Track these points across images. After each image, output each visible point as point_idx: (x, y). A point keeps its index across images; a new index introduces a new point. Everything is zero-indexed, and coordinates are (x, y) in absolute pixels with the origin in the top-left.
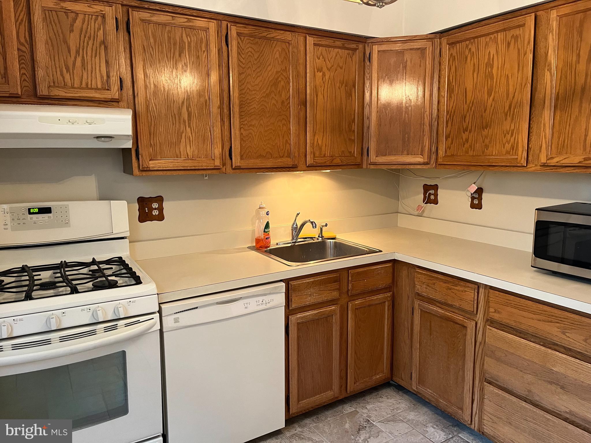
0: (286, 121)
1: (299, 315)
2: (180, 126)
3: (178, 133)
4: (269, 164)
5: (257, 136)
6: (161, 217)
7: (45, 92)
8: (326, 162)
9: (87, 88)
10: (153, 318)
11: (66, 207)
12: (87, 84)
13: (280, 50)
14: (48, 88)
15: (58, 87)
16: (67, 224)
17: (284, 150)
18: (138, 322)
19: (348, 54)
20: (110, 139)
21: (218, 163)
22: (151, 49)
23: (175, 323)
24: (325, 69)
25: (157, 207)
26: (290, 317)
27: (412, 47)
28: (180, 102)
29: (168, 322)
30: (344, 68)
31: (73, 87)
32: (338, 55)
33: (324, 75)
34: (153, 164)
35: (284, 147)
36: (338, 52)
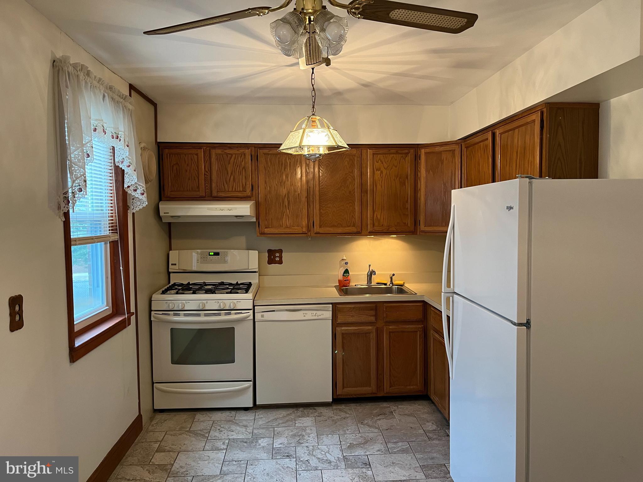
0: (352, 204)
1: (343, 328)
2: (283, 209)
3: (282, 213)
4: (340, 230)
5: (331, 214)
6: (280, 262)
7: (215, 195)
8: (383, 230)
9: (235, 191)
10: (249, 312)
11: (227, 252)
12: (235, 189)
13: (348, 160)
14: (217, 192)
15: (221, 192)
16: (225, 262)
17: (350, 222)
18: (241, 313)
19: (402, 157)
20: (242, 217)
21: (304, 230)
22: (269, 168)
23: (262, 317)
24: (382, 169)
25: (278, 255)
26: (337, 328)
27: (446, 150)
28: (284, 196)
29: (258, 316)
30: (398, 167)
31: (228, 191)
32: (393, 159)
33: (382, 172)
34: (266, 230)
35: (351, 220)
36: (393, 157)
